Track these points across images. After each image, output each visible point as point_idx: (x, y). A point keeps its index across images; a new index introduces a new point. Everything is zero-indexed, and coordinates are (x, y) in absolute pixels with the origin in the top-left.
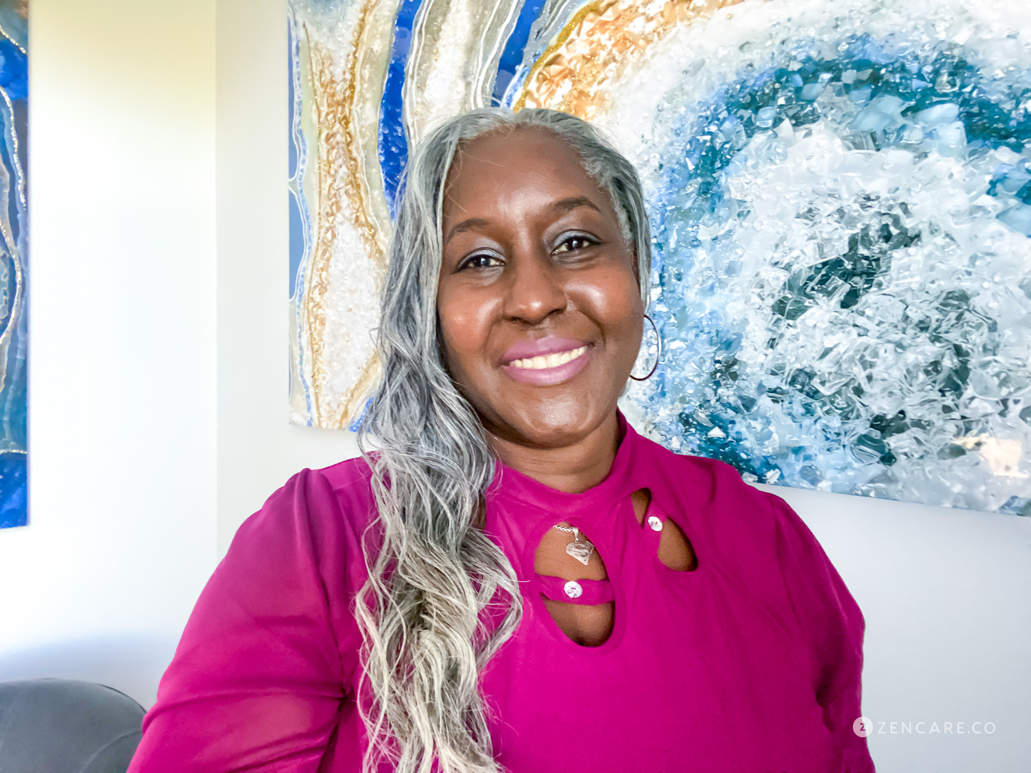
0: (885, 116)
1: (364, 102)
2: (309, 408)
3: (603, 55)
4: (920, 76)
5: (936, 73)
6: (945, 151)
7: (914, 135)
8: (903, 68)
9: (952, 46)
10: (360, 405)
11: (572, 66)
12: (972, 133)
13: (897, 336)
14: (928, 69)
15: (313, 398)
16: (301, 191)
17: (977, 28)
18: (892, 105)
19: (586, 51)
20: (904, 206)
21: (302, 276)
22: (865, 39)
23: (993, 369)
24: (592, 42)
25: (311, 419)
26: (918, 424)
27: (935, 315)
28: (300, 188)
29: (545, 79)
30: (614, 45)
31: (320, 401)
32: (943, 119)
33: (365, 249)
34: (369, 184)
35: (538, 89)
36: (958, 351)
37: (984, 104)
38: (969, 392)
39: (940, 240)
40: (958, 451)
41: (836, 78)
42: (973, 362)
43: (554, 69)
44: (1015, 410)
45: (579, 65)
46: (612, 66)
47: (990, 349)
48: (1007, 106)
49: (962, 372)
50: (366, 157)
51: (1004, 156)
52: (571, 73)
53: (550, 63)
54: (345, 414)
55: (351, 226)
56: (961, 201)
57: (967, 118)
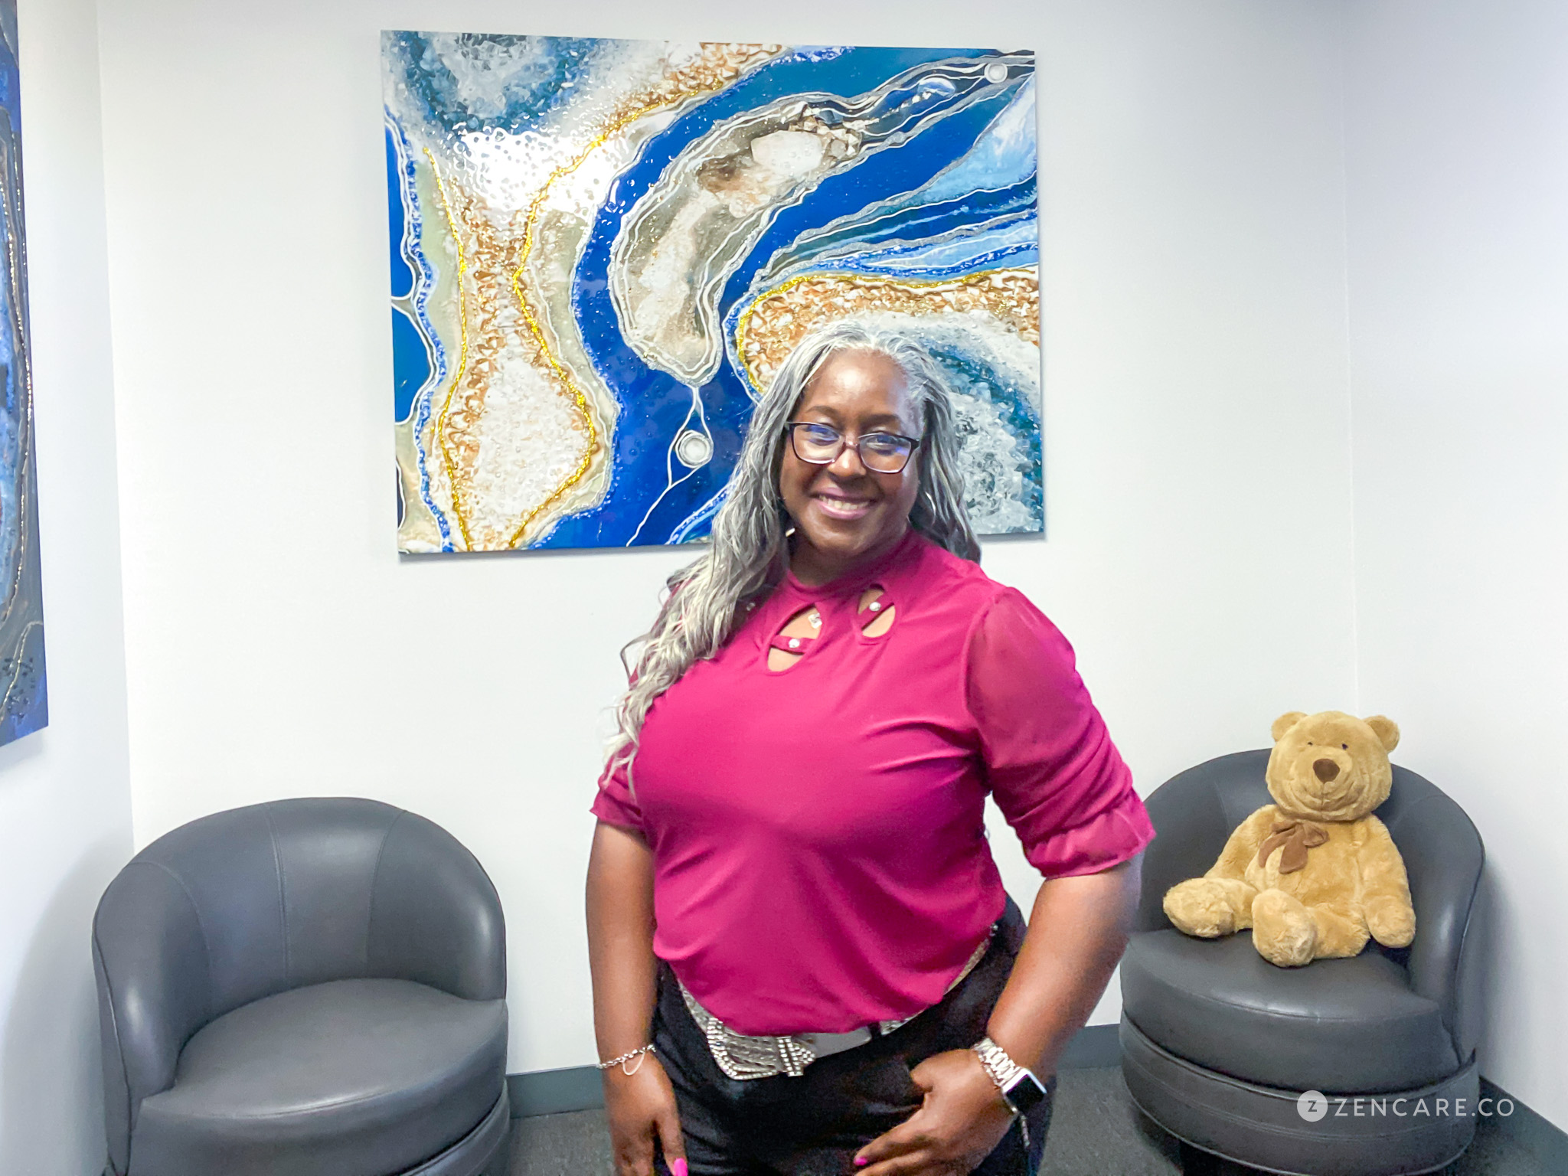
0: (963, 382)
1: (548, 260)
2: (446, 534)
3: (815, 309)
4: (975, 369)
5: (981, 370)
6: (985, 401)
7: (974, 391)
8: (969, 364)
9: (986, 362)
10: (548, 523)
11: (793, 307)
12: (993, 395)
13: (971, 469)
14: (978, 368)
15: (453, 524)
16: (422, 315)
17: (994, 358)
18: (966, 378)
19: (804, 302)
20: (972, 419)
21: (428, 400)
22: (955, 347)
23: (1002, 482)
24: (807, 299)
25: (451, 544)
26: (979, 503)
27: (984, 462)
28: (417, 312)
29: (769, 308)
30: (824, 306)
31: (470, 525)
32: (983, 388)
33: (552, 388)
34: (557, 332)
35: (764, 312)
36: (991, 475)
37: (997, 386)
38: (995, 490)
39: (984, 433)
40: (993, 512)
41: (944, 361)
42: (996, 479)
43: (776, 304)
44: (1009, 496)
45: (797, 309)
46: (823, 317)
47: (1001, 474)
48: (1004, 388)
49: (993, 483)
50: (550, 308)
51: (1003, 405)
52: (792, 311)
53: (774, 299)
54: (521, 532)
55: (528, 365)
56: (990, 419)
57: (991, 389)
